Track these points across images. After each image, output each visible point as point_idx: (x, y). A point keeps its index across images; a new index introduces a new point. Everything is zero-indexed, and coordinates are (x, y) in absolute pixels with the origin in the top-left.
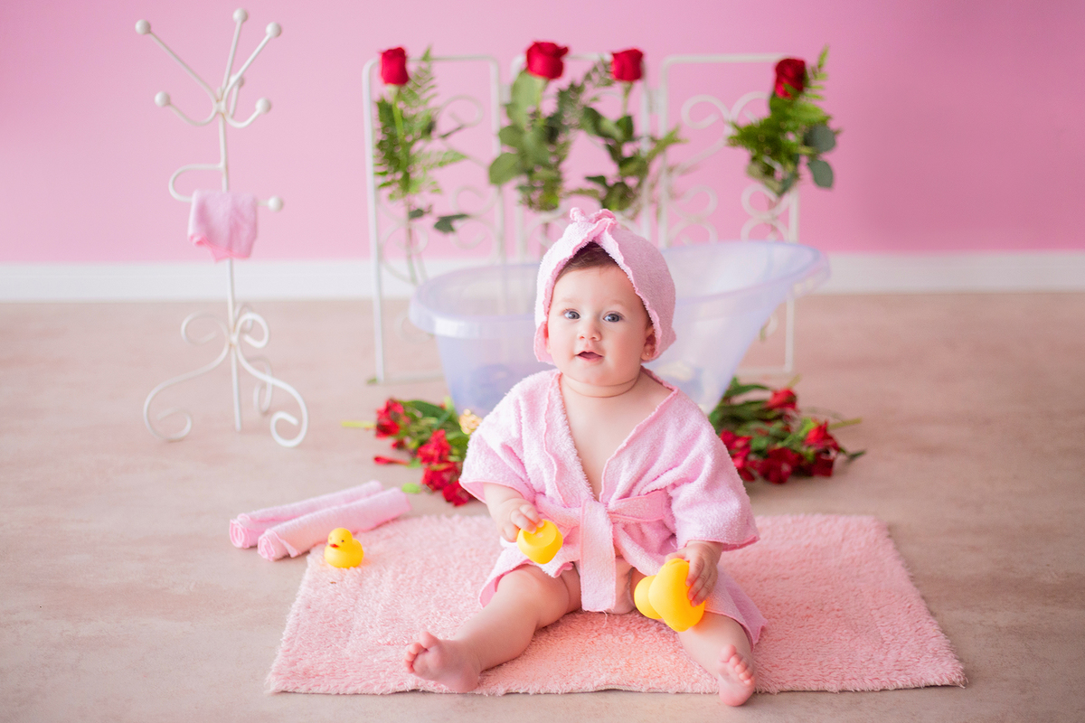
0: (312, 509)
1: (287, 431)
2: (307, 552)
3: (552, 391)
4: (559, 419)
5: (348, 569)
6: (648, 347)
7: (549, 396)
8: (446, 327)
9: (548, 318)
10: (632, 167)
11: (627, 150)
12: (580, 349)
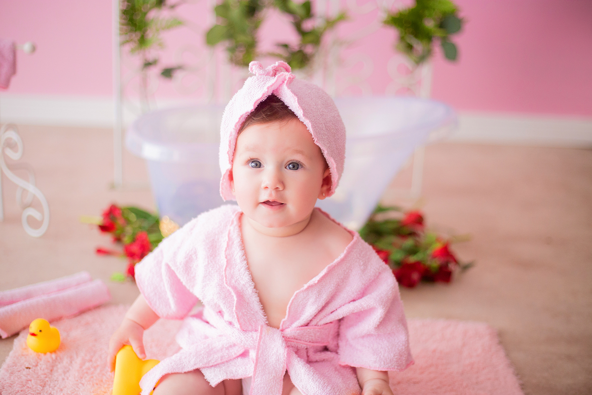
0: (28, 296)
1: (34, 223)
2: (16, 334)
3: (232, 228)
4: (238, 254)
5: (45, 354)
6: (325, 188)
7: (229, 233)
8: (151, 151)
9: (232, 166)
10: (310, 38)
11: (308, 25)
12: (265, 196)
